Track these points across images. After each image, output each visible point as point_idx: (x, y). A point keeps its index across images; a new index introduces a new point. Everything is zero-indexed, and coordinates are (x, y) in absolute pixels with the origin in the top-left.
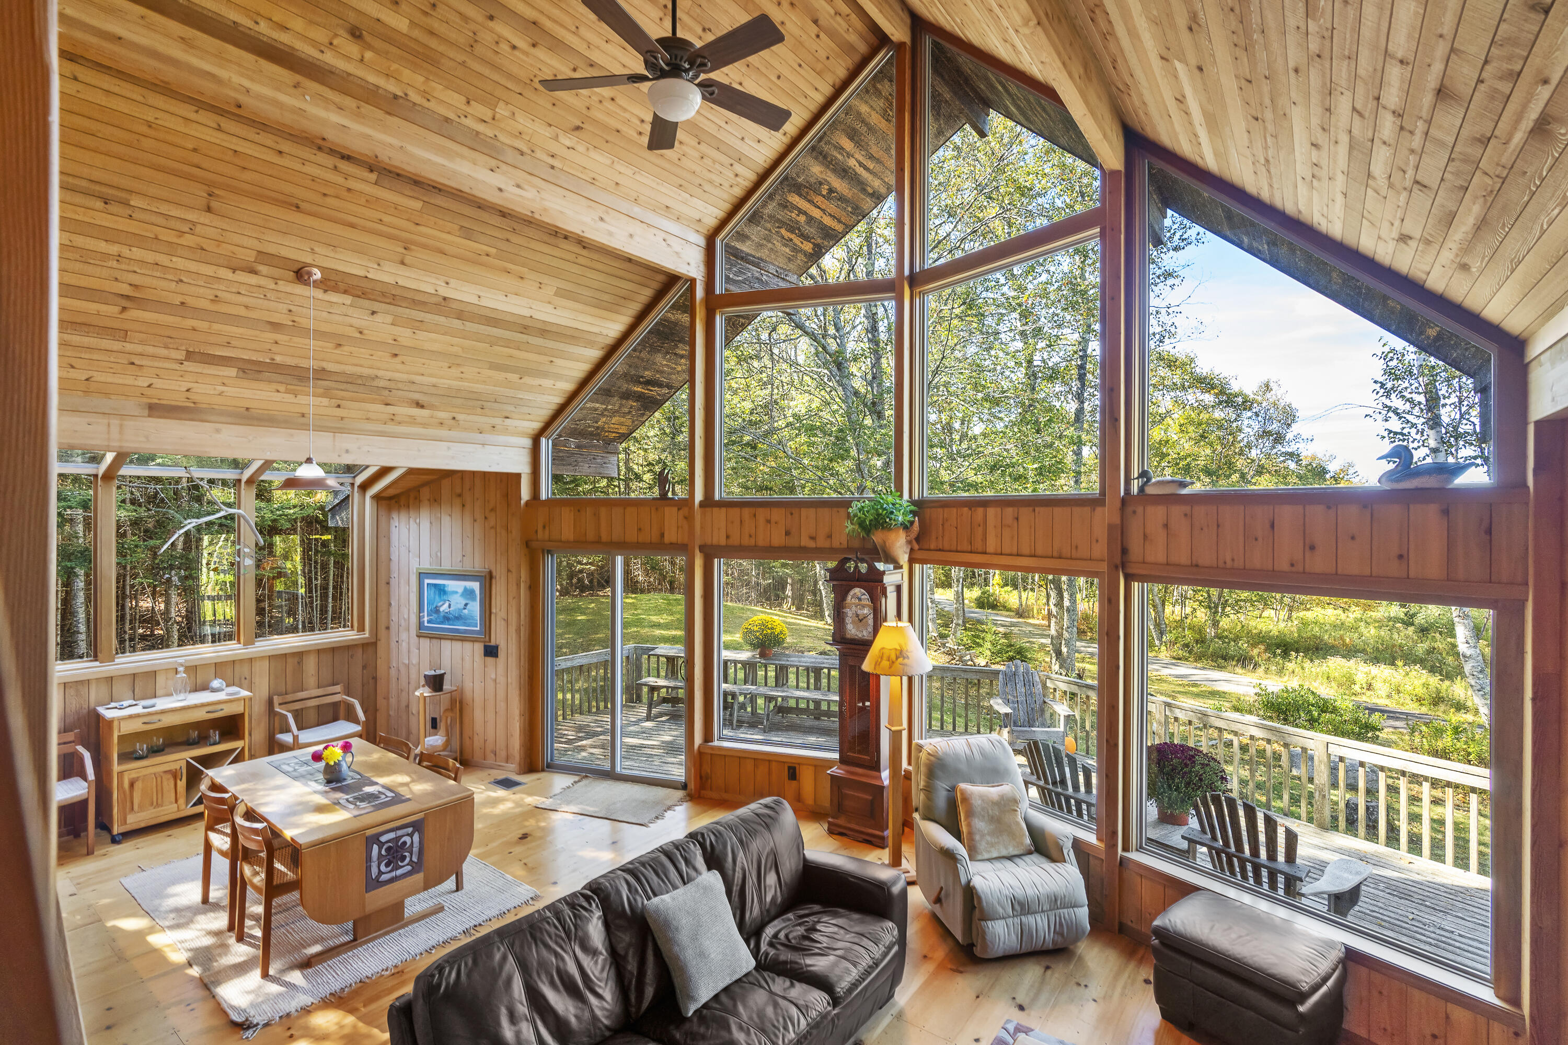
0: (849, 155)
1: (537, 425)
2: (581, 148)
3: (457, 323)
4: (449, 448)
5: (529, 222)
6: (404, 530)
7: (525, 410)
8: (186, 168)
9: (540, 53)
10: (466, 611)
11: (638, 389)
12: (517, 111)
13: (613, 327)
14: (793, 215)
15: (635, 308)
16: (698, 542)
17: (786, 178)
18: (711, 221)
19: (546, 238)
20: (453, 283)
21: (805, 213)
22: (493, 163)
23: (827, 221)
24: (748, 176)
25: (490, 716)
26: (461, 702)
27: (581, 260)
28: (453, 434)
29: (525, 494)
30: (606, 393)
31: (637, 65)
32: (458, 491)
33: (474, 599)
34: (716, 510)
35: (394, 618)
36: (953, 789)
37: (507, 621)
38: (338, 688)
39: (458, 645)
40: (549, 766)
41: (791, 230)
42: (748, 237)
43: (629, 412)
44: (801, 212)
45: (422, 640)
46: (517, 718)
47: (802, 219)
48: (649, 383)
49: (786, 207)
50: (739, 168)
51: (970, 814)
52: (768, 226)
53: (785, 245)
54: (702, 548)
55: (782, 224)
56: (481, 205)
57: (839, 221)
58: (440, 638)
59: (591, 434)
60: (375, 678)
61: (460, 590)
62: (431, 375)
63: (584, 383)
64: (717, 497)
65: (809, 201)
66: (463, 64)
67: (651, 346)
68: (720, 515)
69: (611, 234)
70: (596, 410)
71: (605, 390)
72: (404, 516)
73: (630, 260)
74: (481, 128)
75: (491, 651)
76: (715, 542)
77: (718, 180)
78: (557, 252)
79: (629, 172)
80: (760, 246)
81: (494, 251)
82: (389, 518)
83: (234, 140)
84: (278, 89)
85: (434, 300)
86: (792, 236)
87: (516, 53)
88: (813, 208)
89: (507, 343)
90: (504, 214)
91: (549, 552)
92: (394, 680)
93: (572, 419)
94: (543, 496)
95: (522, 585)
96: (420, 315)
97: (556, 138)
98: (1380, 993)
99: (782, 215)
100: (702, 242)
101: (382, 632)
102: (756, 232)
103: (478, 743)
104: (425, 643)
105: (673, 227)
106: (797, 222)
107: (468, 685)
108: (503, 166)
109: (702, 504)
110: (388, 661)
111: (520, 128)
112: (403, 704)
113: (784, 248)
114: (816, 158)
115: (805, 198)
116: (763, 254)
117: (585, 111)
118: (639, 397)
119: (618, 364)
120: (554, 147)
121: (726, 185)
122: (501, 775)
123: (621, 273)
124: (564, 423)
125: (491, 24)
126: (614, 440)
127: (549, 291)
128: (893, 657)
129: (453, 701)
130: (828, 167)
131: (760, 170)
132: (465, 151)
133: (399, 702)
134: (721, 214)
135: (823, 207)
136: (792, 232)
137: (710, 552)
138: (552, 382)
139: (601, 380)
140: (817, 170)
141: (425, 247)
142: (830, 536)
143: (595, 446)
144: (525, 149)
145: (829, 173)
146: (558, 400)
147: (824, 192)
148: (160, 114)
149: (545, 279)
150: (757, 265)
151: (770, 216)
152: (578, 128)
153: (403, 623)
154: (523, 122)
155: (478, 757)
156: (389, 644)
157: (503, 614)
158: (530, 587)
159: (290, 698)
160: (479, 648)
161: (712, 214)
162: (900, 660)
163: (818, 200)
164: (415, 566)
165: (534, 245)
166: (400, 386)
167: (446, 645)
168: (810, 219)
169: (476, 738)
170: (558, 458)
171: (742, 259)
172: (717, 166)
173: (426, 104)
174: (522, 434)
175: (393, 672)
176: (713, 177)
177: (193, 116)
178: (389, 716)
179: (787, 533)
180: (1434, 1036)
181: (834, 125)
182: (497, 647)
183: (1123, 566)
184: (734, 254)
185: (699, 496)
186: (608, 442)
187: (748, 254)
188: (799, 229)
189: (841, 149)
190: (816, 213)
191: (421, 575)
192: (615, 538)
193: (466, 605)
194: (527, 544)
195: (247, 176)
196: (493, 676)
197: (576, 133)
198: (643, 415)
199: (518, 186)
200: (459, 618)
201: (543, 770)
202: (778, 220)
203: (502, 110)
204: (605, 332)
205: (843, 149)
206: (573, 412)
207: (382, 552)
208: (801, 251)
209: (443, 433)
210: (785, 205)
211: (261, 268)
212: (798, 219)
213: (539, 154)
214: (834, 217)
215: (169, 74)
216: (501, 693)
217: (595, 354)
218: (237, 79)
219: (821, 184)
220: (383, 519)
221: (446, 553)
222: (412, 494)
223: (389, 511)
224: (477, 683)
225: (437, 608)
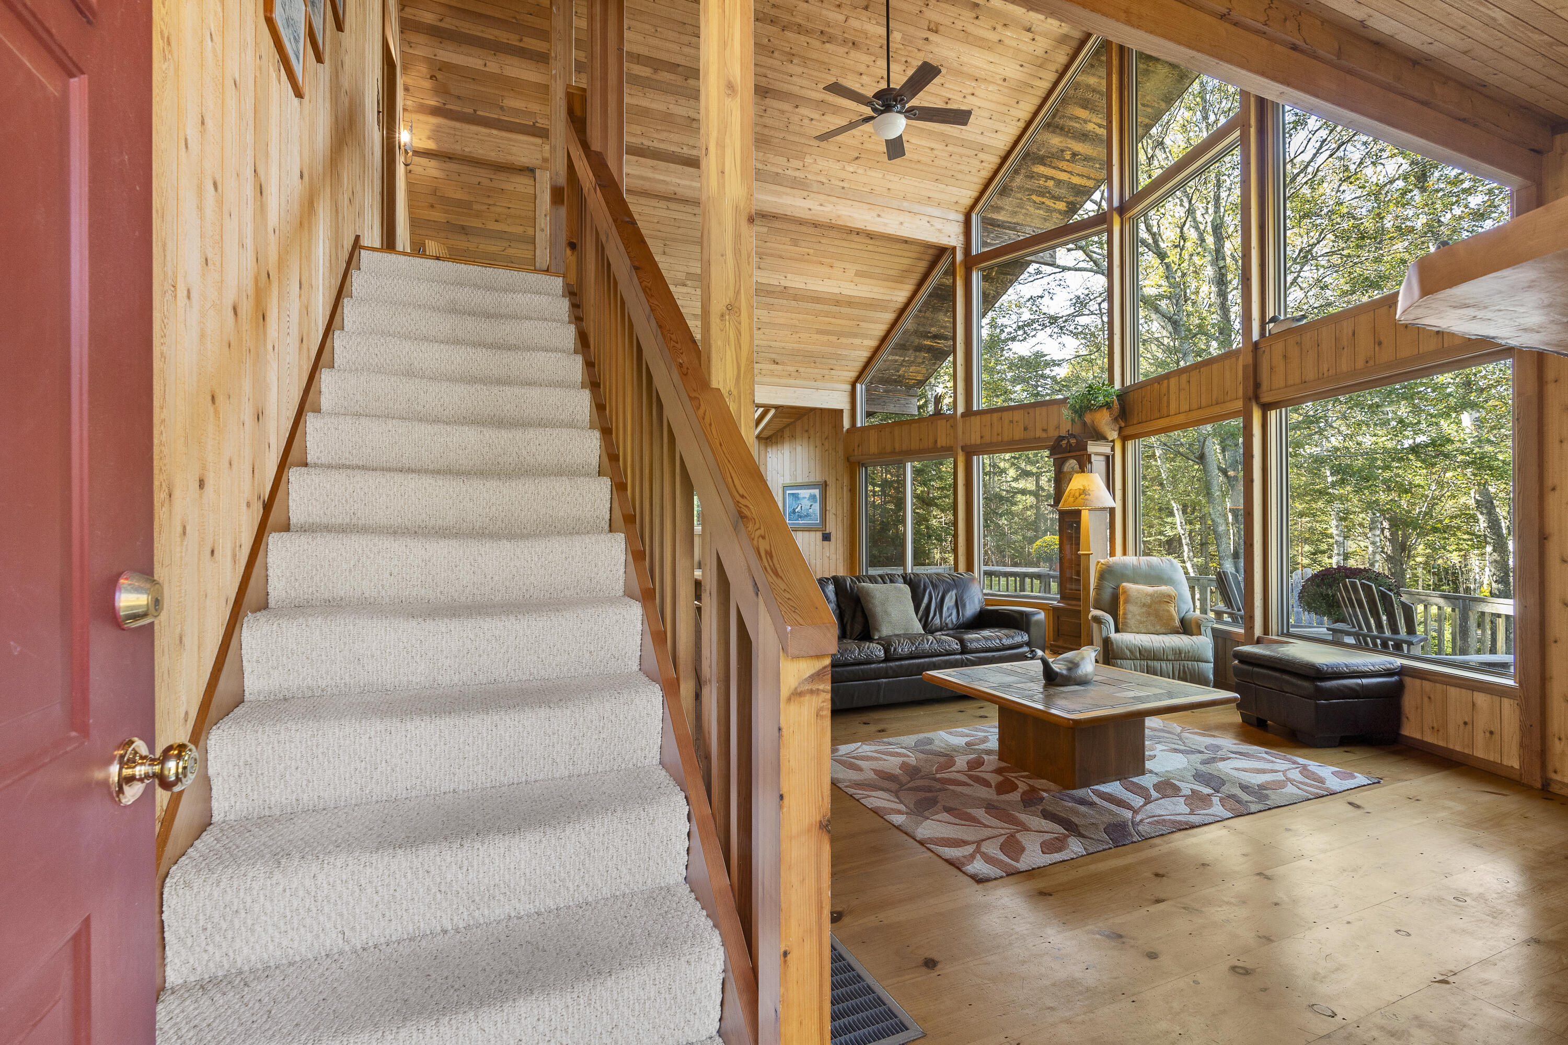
0: (1085, 121)
1: (854, 374)
2: (860, 171)
3: (793, 303)
5: (831, 227)
6: (775, 459)
7: (844, 363)
8: (654, 233)
9: (828, 118)
11: (928, 343)
12: (817, 158)
13: (901, 295)
14: (1041, 182)
15: (916, 277)
16: (961, 444)
17: (1027, 154)
18: (968, 202)
19: (845, 236)
20: (789, 276)
21: (1052, 178)
22: (806, 193)
23: (1076, 180)
24: (993, 160)
27: (870, 248)
28: (798, 382)
29: (846, 424)
30: (902, 347)
31: (868, 111)
33: (816, 502)
34: (973, 418)
36: (1118, 587)
37: (836, 515)
39: (806, 534)
41: (1042, 194)
42: (1002, 208)
43: (923, 362)
44: (1048, 178)
47: (1051, 183)
48: (936, 337)
49: (1032, 177)
50: (982, 156)
51: (1127, 601)
52: (1019, 195)
53: (1038, 208)
54: (963, 448)
55: (1032, 191)
56: (801, 222)
57: (1089, 178)
58: (796, 531)
59: (895, 381)
61: (807, 496)
62: (781, 341)
63: (884, 340)
64: (975, 408)
65: (1054, 168)
66: (784, 139)
67: (933, 307)
68: (976, 421)
69: (885, 225)
70: (896, 361)
71: (901, 345)
72: (775, 449)
73: (906, 242)
74: (797, 174)
75: (826, 537)
76: (973, 442)
77: (967, 169)
78: (853, 245)
79: (896, 179)
80: (1015, 213)
81: (812, 251)
82: (766, 452)
83: (674, 213)
84: (692, 180)
85: (778, 289)
86: (1044, 200)
87: (813, 122)
88: (1060, 173)
89: (827, 314)
90: (816, 225)
91: (863, 465)
93: (879, 370)
94: (859, 425)
95: (846, 489)
96: (772, 301)
97: (844, 169)
98: (1429, 698)
99: (1030, 184)
100: (961, 218)
102: (1008, 203)
105: (937, 212)
106: (1046, 188)
107: (813, 562)
108: (812, 195)
109: (963, 415)
111: (820, 168)
113: (1038, 211)
114: (1053, 132)
115: (1050, 166)
116: (1019, 219)
117: (860, 146)
118: (930, 349)
119: (908, 323)
120: (843, 175)
121: (974, 171)
123: (900, 253)
124: (872, 373)
125: (797, 110)
126: (913, 386)
127: (851, 273)
128: (1077, 494)
130: (1067, 136)
131: (1003, 154)
132: (788, 190)
134: (975, 194)
135: (1070, 169)
136: (1043, 196)
137: (970, 452)
138: (860, 341)
139: (896, 338)
140: (1056, 141)
141: (772, 255)
142: (1058, 427)
143: (899, 390)
144: (824, 180)
145: (1069, 141)
146: (866, 354)
147: (1068, 157)
148: (644, 208)
149: (847, 266)
150: (1014, 229)
151: (1019, 188)
152: (857, 158)
154: (823, 164)
157: (833, 511)
160: (819, 535)
161: (966, 195)
162: (1082, 496)
163: (1063, 165)
164: (781, 482)
165: (836, 242)
166: (763, 349)
167: (800, 535)
168: (1059, 182)
170: (870, 399)
171: (999, 226)
172: (964, 158)
173: (765, 168)
174: (844, 382)
176: (962, 167)
177: (657, 205)
179: (1025, 429)
180: (1465, 723)
181: (1064, 101)
182: (830, 534)
183: (1257, 398)
184: (989, 224)
185: (961, 409)
186: (910, 388)
187: (1004, 222)
188: (1049, 193)
189: (1077, 118)
190: (1063, 176)
191: (785, 488)
192: (904, 448)
194: (848, 460)
195: (681, 231)
196: (828, 554)
197: (856, 162)
198: (935, 364)
199: (821, 205)
200: (807, 515)
202: (1028, 189)
203: (808, 160)
204: (894, 299)
205: (1078, 118)
206: (878, 364)
208: (1055, 210)
209: (792, 381)
210: (1031, 176)
211: (689, 283)
212: (1047, 184)
213: (833, 181)
214: (1082, 176)
215: (647, 186)
216: (833, 566)
217: (890, 316)
218: (675, 180)
219: (1062, 151)
220: (762, 452)
221: (799, 471)
222: (779, 434)
223: (766, 449)
224: (818, 560)
225: (794, 510)
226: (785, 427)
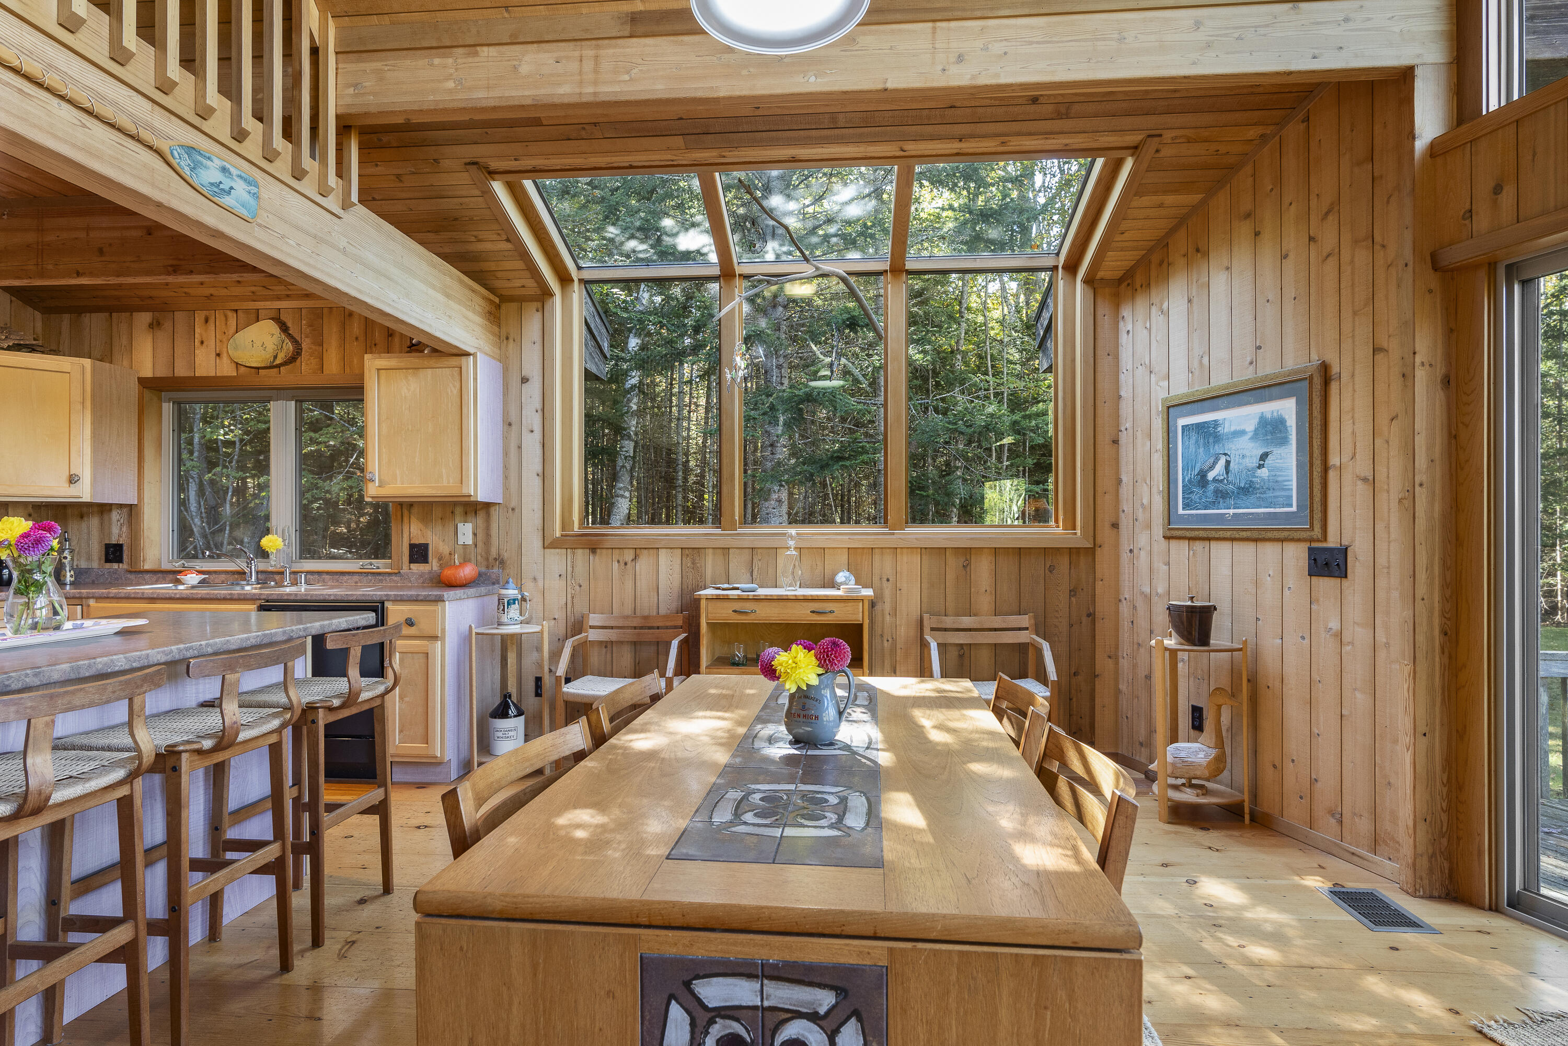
4: (1198, 25)
6: (1142, 334)
10: (1264, 473)
25: (1326, 721)
26: (1253, 681)
29: (1428, 124)
32: (1246, 206)
33: (1284, 441)
35: (1126, 506)
37: (1372, 482)
38: (1025, 620)
39: (1246, 551)
40: (1515, 902)
45: (1173, 543)
46: (1406, 739)
58: (1209, 539)
60: (1091, 615)
61: (1250, 427)
72: (1141, 304)
75: (1328, 563)
82: (1117, 319)
91: (1512, 271)
92: (1125, 625)
95: (1421, 375)
101: (1105, 533)
103: (1294, 777)
104: (1180, 549)
107: (1270, 644)
110: (1117, 590)
112: (1142, 672)
122: (1357, 882)
129: (1234, 673)
133: (1135, 666)
153: (1140, 514)
155: (1294, 813)
156: (1117, 557)
157: (1363, 467)
158: (1447, 381)
159: (949, 622)
160: (1297, 556)
164: (1160, 394)
167: (1221, 552)
169: (1289, 768)
175: (1124, 609)
178: (1118, 692)
182: (1344, 551)
191: (1172, 408)
193: (1264, 457)
194: (1435, 265)
196: (1334, 625)
200: (1247, 490)
201: (1494, 908)
207: (1104, 385)
216: (1356, 671)
220: (1105, 322)
221: (1220, 351)
222: (1155, 258)
223: (1117, 307)
224: (1291, 640)
225: (1203, 475)
226: (1172, 231)
